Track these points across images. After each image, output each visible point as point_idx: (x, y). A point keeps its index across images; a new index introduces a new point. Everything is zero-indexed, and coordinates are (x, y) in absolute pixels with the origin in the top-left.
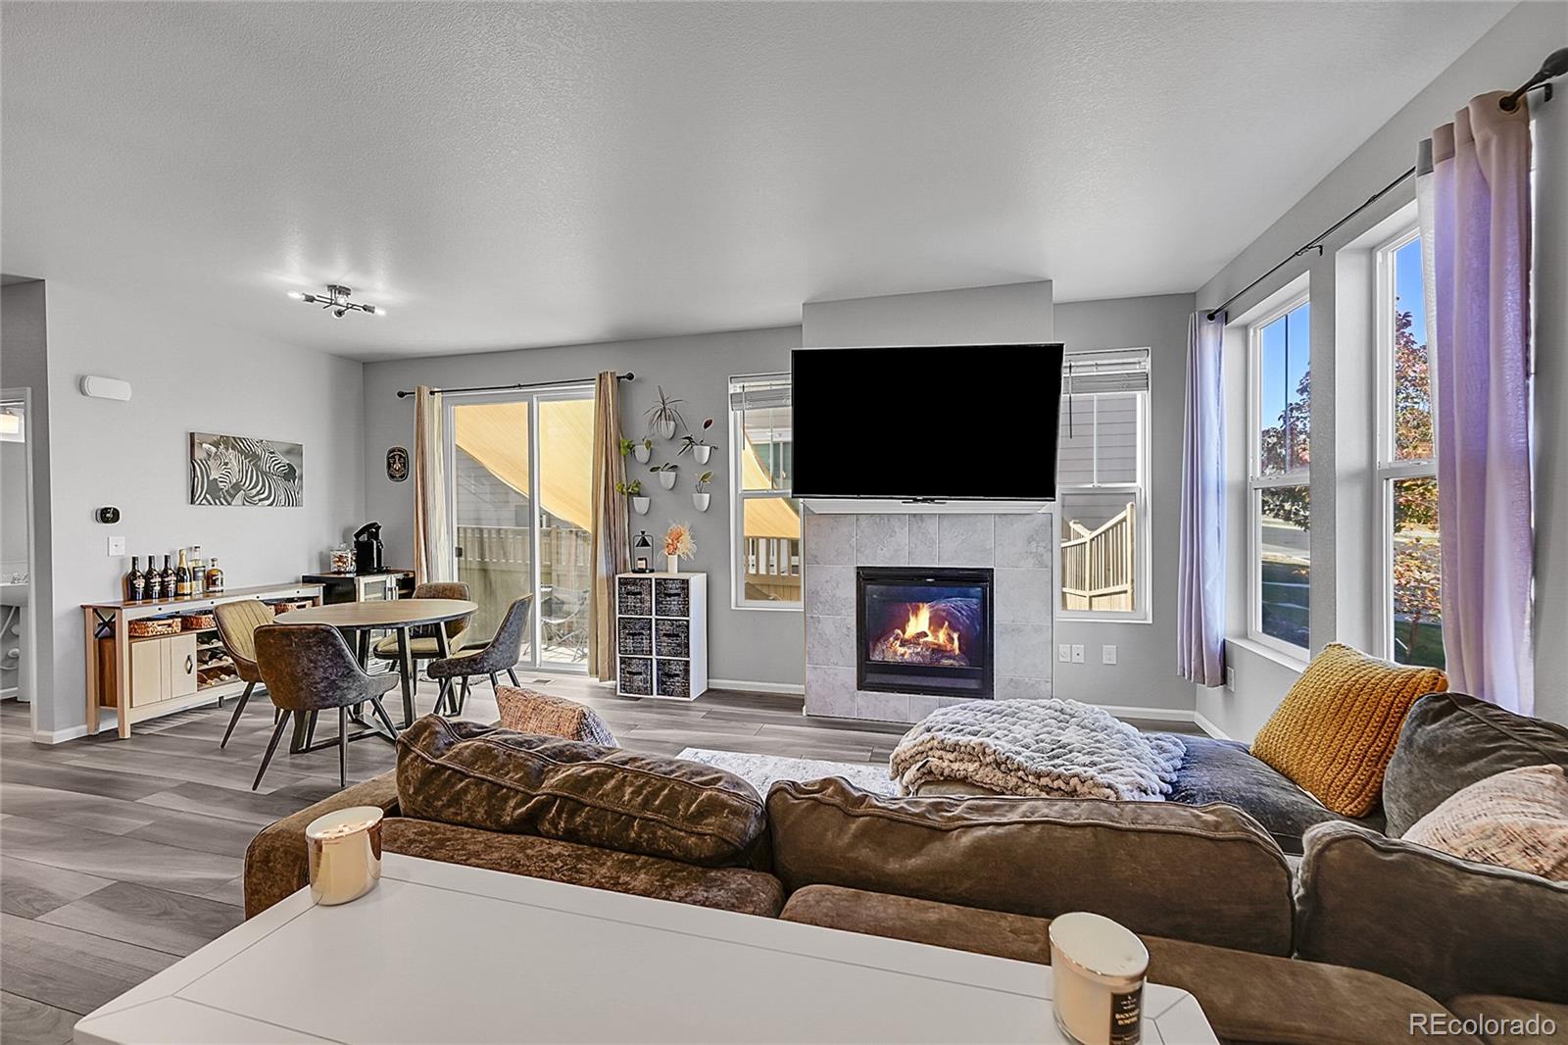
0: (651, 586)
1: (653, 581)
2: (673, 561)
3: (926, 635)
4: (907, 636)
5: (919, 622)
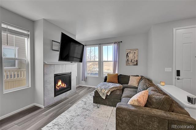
4: (58, 85)
5: (60, 83)
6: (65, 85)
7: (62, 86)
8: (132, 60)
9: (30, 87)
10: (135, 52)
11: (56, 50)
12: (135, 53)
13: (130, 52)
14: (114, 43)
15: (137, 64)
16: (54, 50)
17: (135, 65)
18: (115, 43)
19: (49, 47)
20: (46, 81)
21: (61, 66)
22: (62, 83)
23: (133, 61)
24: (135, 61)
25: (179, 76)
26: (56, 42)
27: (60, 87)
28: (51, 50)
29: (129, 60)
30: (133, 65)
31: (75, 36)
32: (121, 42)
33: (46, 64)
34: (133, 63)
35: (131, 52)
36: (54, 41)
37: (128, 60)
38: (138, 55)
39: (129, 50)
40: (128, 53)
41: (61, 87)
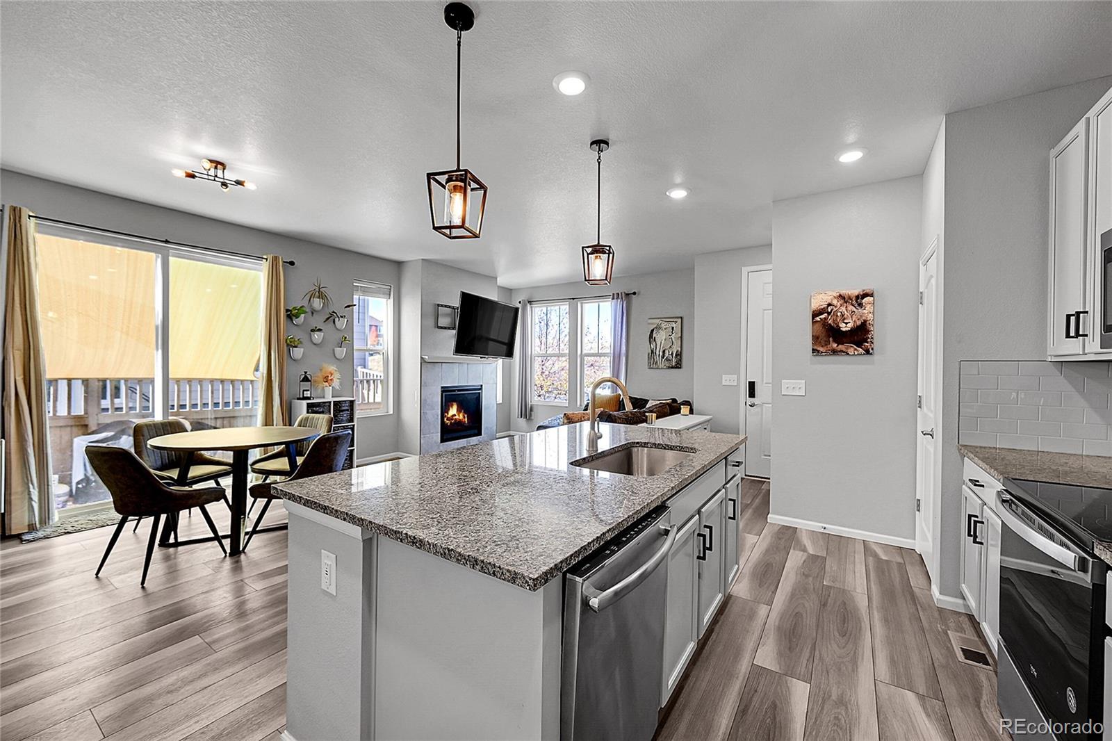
0: (330, 406)
1: (332, 403)
2: (329, 391)
3: (455, 415)
4: (449, 416)
5: (453, 411)
6: (464, 417)
7: (457, 417)
8: (664, 352)
9: (392, 413)
10: (674, 326)
11: (445, 328)
12: (673, 328)
13: (659, 328)
14: (613, 299)
15: (678, 366)
16: (442, 328)
17: (672, 368)
18: (616, 296)
19: (431, 322)
20: (425, 400)
21: (456, 368)
22: (459, 411)
23: (667, 355)
24: (672, 354)
25: (754, 397)
26: (446, 306)
27: (452, 419)
28: (435, 327)
29: (657, 353)
30: (669, 368)
31: (496, 278)
32: (634, 293)
33: (425, 362)
34: (667, 360)
35: (663, 325)
36: (442, 306)
37: (652, 352)
38: (681, 337)
39: (658, 321)
40: (652, 331)
41: (456, 419)
